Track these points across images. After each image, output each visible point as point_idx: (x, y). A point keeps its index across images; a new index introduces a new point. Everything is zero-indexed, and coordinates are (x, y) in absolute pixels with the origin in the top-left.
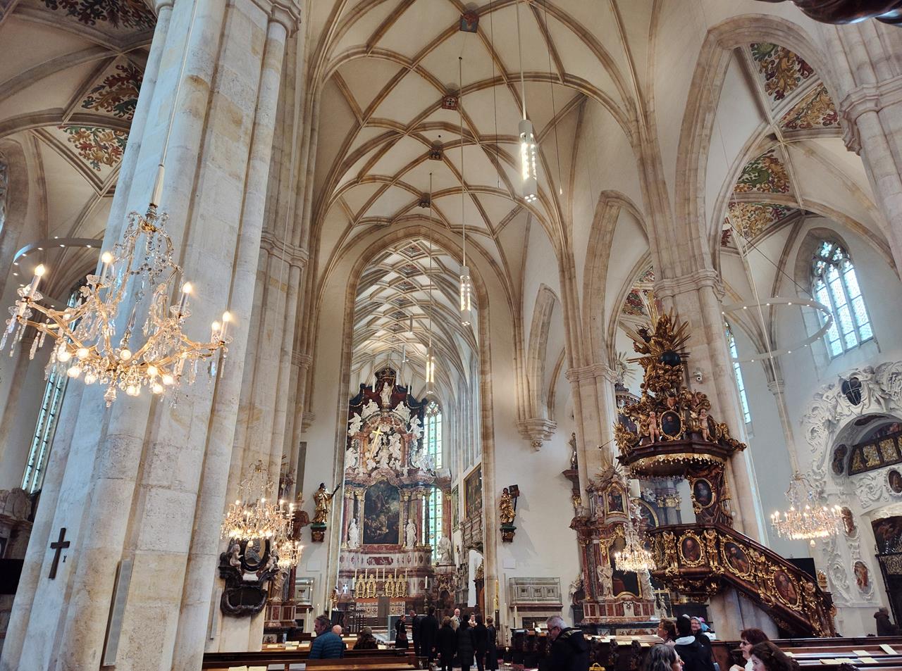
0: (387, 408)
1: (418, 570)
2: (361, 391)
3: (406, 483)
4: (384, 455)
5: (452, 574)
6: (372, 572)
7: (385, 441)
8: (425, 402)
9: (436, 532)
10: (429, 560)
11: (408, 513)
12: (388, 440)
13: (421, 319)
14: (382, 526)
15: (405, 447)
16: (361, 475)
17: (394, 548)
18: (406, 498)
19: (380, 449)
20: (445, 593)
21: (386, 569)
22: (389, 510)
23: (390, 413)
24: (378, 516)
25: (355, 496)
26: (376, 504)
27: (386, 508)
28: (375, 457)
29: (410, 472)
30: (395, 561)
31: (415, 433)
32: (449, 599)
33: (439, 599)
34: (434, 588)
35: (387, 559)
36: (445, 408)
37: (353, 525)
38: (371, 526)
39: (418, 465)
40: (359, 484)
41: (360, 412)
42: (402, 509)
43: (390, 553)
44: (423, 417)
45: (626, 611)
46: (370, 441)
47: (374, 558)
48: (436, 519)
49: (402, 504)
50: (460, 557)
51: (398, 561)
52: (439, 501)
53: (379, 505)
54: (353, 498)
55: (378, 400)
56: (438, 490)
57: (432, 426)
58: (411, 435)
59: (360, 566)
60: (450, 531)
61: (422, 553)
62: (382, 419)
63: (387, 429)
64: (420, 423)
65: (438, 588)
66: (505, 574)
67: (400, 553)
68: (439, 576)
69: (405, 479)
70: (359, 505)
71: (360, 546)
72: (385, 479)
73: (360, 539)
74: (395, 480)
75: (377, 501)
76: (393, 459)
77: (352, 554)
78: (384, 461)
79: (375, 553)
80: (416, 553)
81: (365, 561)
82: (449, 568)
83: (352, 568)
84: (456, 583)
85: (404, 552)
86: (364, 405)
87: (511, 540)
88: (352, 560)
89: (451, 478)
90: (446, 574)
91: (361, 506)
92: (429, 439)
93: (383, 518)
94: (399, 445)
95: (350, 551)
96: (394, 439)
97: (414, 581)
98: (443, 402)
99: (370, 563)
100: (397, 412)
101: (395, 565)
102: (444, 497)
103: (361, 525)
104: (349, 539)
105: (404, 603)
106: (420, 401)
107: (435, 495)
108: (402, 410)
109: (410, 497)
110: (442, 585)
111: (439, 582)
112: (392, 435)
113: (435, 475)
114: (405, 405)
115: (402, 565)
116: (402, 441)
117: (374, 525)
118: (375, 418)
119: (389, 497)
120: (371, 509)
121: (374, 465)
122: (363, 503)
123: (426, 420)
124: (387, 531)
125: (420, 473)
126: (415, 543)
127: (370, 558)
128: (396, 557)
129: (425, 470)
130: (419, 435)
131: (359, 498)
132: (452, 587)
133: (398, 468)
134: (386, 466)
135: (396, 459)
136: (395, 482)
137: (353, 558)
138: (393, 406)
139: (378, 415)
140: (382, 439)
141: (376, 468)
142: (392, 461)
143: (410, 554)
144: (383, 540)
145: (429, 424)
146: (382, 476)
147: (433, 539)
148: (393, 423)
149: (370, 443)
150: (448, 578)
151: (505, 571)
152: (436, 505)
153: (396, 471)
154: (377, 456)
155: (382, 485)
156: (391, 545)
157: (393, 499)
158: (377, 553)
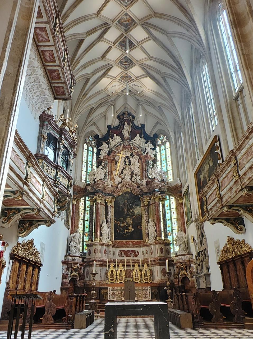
0: (127, 139)
1: (160, 260)
2: (108, 130)
3: (145, 191)
4: (127, 173)
5: (190, 262)
6: (121, 262)
7: (127, 162)
8: (156, 136)
9: (172, 230)
10: (168, 252)
11: (149, 214)
12: (130, 162)
14: (129, 226)
15: (142, 166)
17: (139, 243)
18: (146, 203)
19: (124, 168)
20: (185, 279)
21: (133, 260)
22: (133, 213)
23: (130, 143)
24: (125, 218)
25: (106, 203)
26: (123, 209)
28: (120, 175)
30: (141, 253)
31: (149, 154)
32: (190, 285)
33: (180, 284)
34: (174, 275)
35: (134, 252)
37: (105, 224)
38: (120, 226)
39: (153, 177)
40: (108, 194)
42: (143, 212)
43: (137, 247)
44: (156, 147)
46: (116, 162)
47: (124, 251)
48: (171, 220)
49: (143, 209)
50: (196, 246)
51: (143, 253)
52: (173, 206)
53: (126, 210)
54: (104, 204)
55: (121, 135)
56: (171, 197)
57: (163, 152)
59: (111, 257)
60: (184, 227)
61: (163, 246)
62: (124, 147)
63: (129, 154)
64: (153, 147)
65: (178, 275)
67: (144, 246)
68: (179, 264)
69: (144, 189)
70: (109, 210)
71: (112, 242)
72: (129, 190)
73: (112, 236)
74: (137, 190)
75: (124, 207)
76: (134, 175)
77: (105, 247)
78: (128, 177)
79: (124, 247)
80: (157, 246)
81: (116, 254)
82: (187, 257)
83: (105, 258)
84: (195, 270)
85: (147, 245)
86: (111, 139)
89: (181, 185)
90: (184, 262)
91: (111, 211)
92: (161, 159)
93: (129, 220)
94: (137, 164)
95: (103, 245)
97: (157, 269)
98: (170, 134)
99: (120, 255)
100: (135, 142)
101: (141, 257)
102: (177, 201)
103: (112, 225)
104: (101, 235)
105: (149, 288)
106: (152, 136)
107: (170, 202)
108: (138, 140)
109: (149, 202)
110: (182, 272)
111: (179, 270)
112: (132, 158)
113: (168, 185)
114: (141, 137)
115: (146, 256)
116: (140, 161)
117: (122, 225)
118: (119, 147)
119: (133, 204)
120: (119, 213)
122: (113, 209)
123: (158, 149)
124: (133, 230)
125: (156, 181)
126: (156, 238)
127: (120, 251)
128: (141, 250)
131: (109, 204)
132: (191, 273)
133: (139, 181)
134: (129, 180)
135: (136, 175)
136: (136, 192)
137: (105, 251)
138: (132, 138)
139: (120, 145)
140: (125, 161)
141: (122, 182)
142: (134, 177)
143: (153, 247)
144: (130, 237)
145: (160, 151)
146: (126, 187)
147: (171, 236)
148: (132, 148)
149: (116, 164)
150: (187, 265)
152: (170, 209)
153: (137, 183)
154: (122, 174)
155: (127, 195)
156: (137, 241)
157: (136, 205)
158: (126, 247)
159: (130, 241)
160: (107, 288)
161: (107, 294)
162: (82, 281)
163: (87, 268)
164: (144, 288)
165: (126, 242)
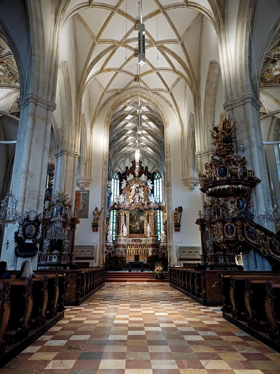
0: (137, 177)
1: (152, 245)
2: (126, 170)
3: (146, 208)
4: (137, 196)
5: (166, 246)
6: (133, 245)
7: (137, 191)
8: (154, 173)
9: (160, 229)
11: (148, 221)
13: (147, 136)
14: (137, 226)
15: (145, 193)
16: (127, 205)
17: (143, 236)
18: (147, 215)
19: (135, 194)
20: (164, 254)
21: (139, 244)
22: (139, 219)
23: (139, 179)
24: (135, 222)
25: (125, 214)
26: (134, 218)
27: (138, 219)
28: (133, 198)
29: (148, 204)
30: (143, 241)
31: (149, 187)
32: (165, 257)
33: (161, 256)
34: (159, 252)
35: (139, 240)
36: (162, 175)
37: (124, 226)
39: (151, 200)
40: (126, 209)
41: (126, 179)
42: (145, 219)
43: (141, 238)
44: (154, 180)
45: (220, 260)
46: (131, 191)
47: (134, 240)
48: (160, 223)
49: (145, 217)
51: (144, 241)
52: (161, 216)
53: (136, 218)
55: (134, 174)
56: (161, 211)
57: (158, 184)
58: (148, 188)
59: (128, 243)
61: (154, 238)
62: (135, 182)
63: (138, 186)
64: (152, 182)
66: (176, 245)
67: (145, 237)
68: (161, 247)
69: (146, 207)
70: (127, 218)
71: (128, 235)
72: (138, 207)
73: (128, 232)
75: (135, 216)
76: (141, 198)
77: (124, 238)
78: (137, 200)
79: (134, 238)
80: (151, 238)
81: (130, 241)
83: (125, 243)
86: (127, 176)
87: (179, 230)
88: (124, 241)
89: (166, 206)
90: (164, 246)
91: (128, 219)
92: (157, 189)
93: (137, 223)
94: (142, 192)
95: (123, 237)
96: (141, 190)
97: (150, 249)
98: (161, 173)
99: (132, 242)
100: (142, 178)
101: (143, 243)
102: (163, 214)
103: (128, 226)
104: (123, 232)
105: (146, 258)
106: (152, 173)
107: (160, 213)
108: (144, 177)
109: (148, 214)
110: (162, 251)
111: (161, 250)
112: (140, 188)
113: (159, 205)
114: (145, 175)
115: (146, 243)
116: (144, 191)
117: (133, 226)
118: (132, 181)
119: (139, 214)
120: (132, 220)
121: (133, 201)
122: (129, 217)
123: (155, 181)
124: (139, 228)
125: (152, 204)
126: (151, 233)
127: (132, 239)
128: (143, 239)
129: (154, 202)
130: (151, 188)
131: (127, 215)
133: (143, 202)
134: (138, 201)
135: (142, 198)
136: (142, 208)
137: (125, 240)
138: (140, 175)
139: (133, 180)
140: (136, 190)
141: (134, 202)
142: (140, 199)
143: (149, 238)
144: (138, 232)
145: (156, 183)
146: (136, 205)
147: (159, 232)
148: (140, 183)
149: (130, 192)
150: (165, 248)
151: (176, 243)
152: (160, 217)
153: (142, 203)
154: (134, 197)
155: (136, 209)
156: (141, 234)
157: (141, 215)
158: (135, 238)
159: (138, 235)
160: (126, 258)
161: (126, 260)
162: (113, 254)
163: (116, 248)
164: (143, 258)
165: (136, 235)
